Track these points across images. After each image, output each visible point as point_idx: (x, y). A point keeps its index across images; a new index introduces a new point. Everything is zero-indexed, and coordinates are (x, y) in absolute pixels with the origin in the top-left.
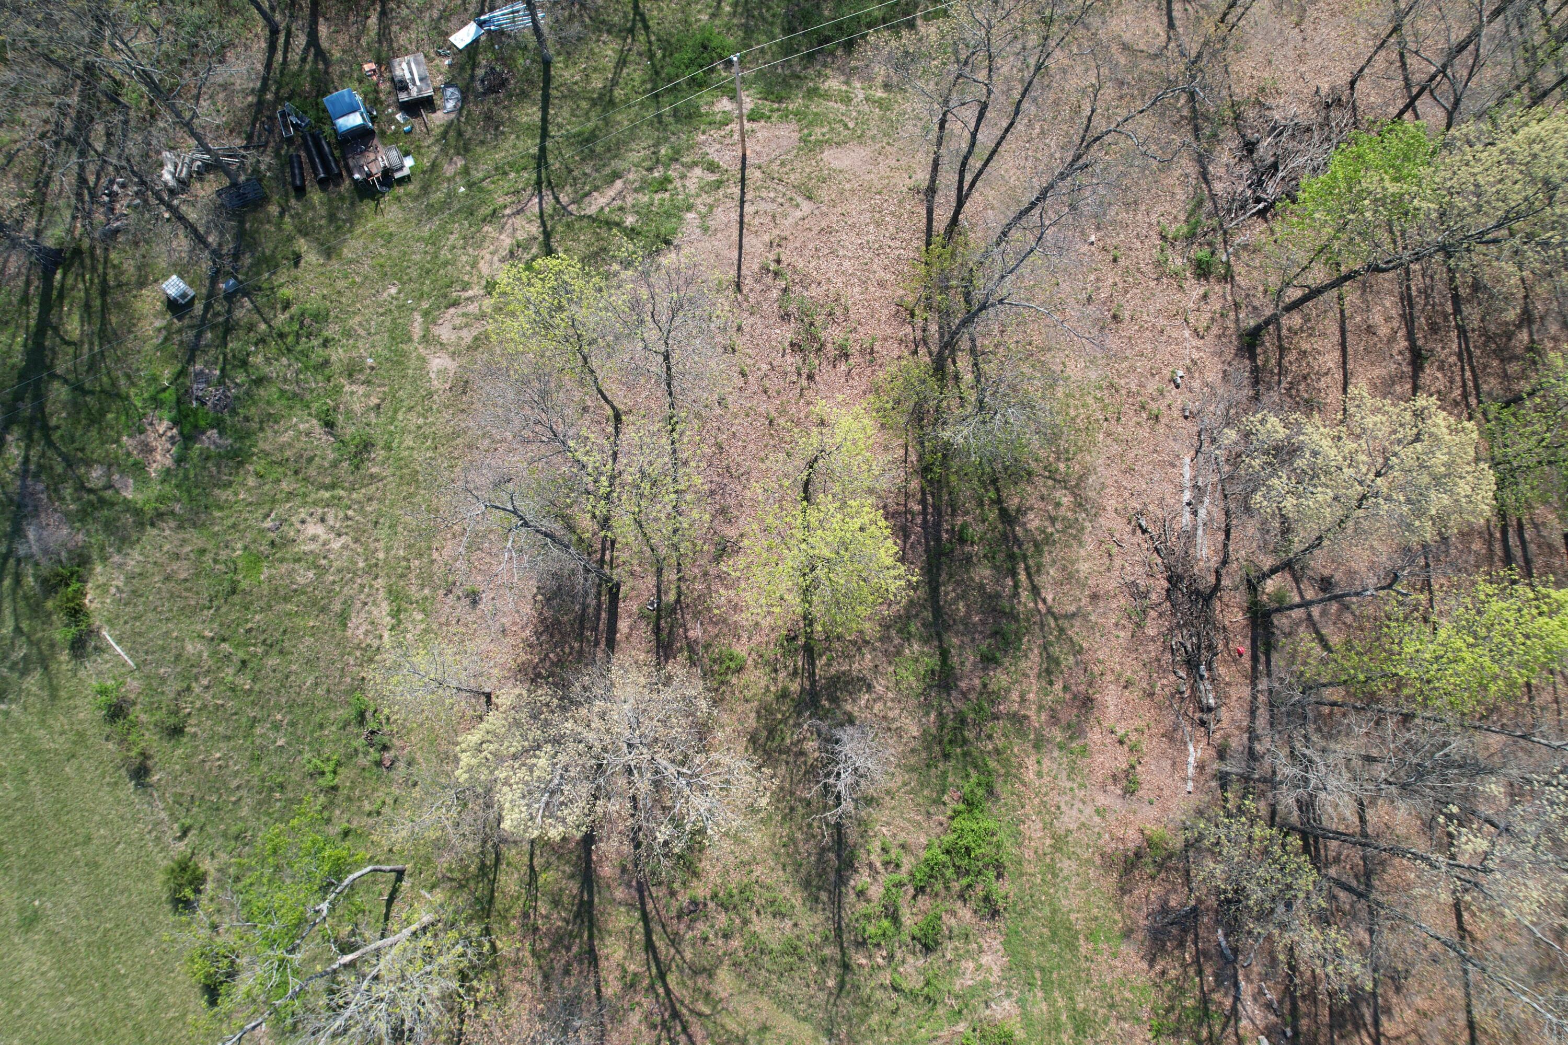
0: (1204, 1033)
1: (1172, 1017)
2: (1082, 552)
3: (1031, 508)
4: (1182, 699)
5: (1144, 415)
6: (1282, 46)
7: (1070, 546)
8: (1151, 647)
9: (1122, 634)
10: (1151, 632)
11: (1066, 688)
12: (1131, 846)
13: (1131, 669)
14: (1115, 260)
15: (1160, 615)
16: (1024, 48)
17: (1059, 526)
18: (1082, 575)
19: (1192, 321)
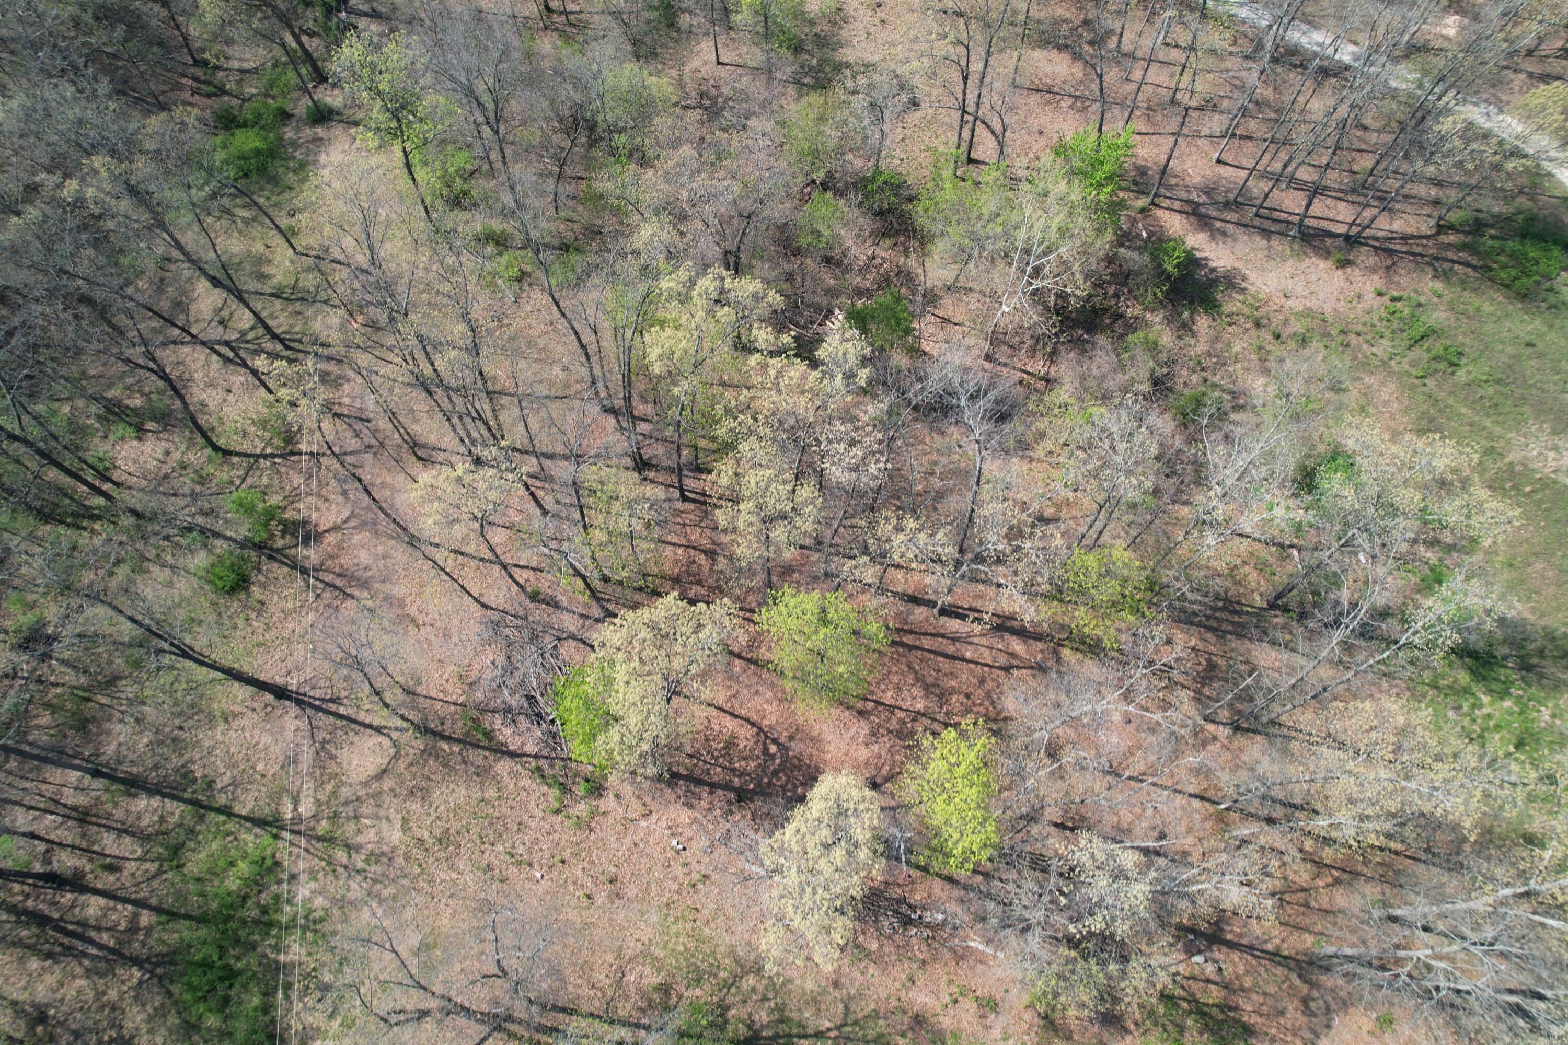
0: (1185, 1005)
1: (1170, 1027)
2: (798, 982)
3: (750, 1014)
4: (933, 938)
5: (700, 886)
6: (430, 645)
7: (790, 992)
8: (887, 949)
9: (871, 971)
10: (875, 946)
11: (903, 1035)
12: (1037, 1020)
13: (901, 971)
14: (563, 862)
15: (864, 933)
16: (346, 867)
17: (771, 995)
18: (816, 988)
19: (635, 815)
